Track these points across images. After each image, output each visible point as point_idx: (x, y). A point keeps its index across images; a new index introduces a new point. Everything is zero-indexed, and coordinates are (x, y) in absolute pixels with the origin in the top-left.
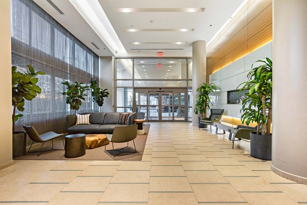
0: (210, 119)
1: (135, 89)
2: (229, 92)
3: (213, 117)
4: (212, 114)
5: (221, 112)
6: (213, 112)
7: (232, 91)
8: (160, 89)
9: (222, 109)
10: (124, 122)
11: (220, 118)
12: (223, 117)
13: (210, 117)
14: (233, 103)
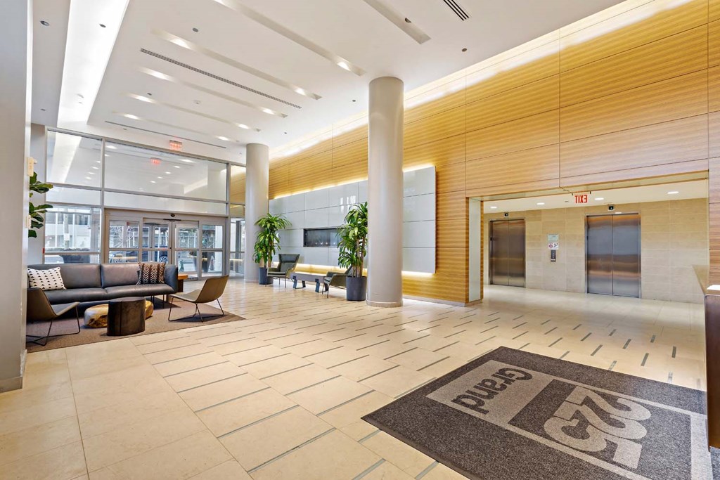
0: (279, 269)
1: (107, 211)
2: (306, 231)
3: (284, 266)
4: (281, 262)
5: (296, 259)
6: (284, 259)
7: (310, 230)
8: (173, 215)
9: (297, 253)
10: (158, 280)
11: (294, 266)
12: (298, 265)
13: (280, 266)
14: (313, 246)
